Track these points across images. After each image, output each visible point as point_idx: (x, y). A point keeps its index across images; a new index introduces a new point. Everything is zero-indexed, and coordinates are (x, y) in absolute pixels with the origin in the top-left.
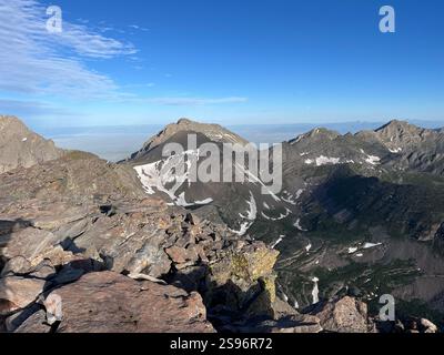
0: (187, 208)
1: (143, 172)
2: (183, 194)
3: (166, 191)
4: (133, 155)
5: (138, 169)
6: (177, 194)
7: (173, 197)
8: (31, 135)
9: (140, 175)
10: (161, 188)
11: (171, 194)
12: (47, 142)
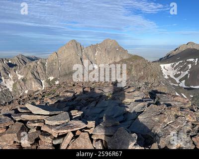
0: (185, 88)
1: (164, 68)
2: (184, 81)
3: (175, 78)
4: (161, 59)
5: (162, 66)
6: (181, 80)
7: (178, 82)
8: (120, 48)
9: (163, 69)
10: (172, 76)
11: (177, 80)
12: (125, 51)
